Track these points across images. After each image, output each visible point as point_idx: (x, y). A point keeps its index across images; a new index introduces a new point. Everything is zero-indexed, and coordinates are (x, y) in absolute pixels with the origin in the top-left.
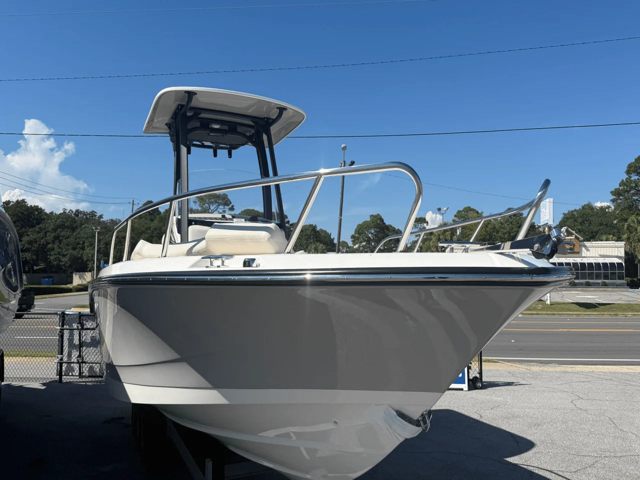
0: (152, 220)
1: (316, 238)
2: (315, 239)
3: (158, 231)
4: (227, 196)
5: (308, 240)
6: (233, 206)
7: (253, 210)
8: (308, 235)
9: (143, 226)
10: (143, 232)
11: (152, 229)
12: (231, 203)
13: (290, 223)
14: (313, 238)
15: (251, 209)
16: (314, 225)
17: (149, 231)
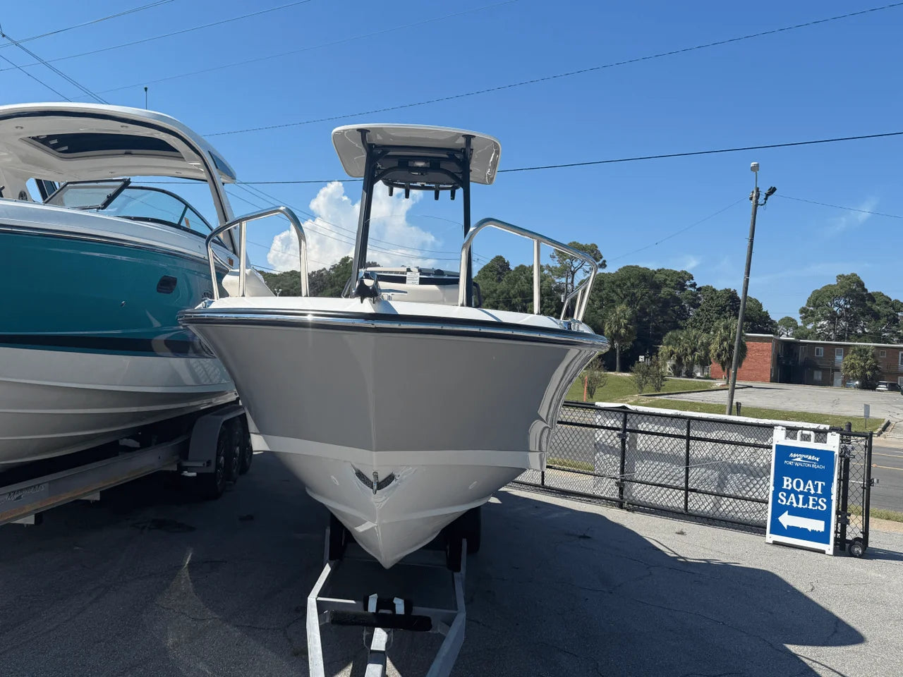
0: (499, 280)
1: (733, 310)
2: (733, 313)
3: (505, 295)
4: (597, 247)
5: (720, 314)
6: (605, 261)
7: (637, 267)
8: (721, 306)
9: (488, 289)
10: (488, 296)
11: (497, 292)
12: (601, 258)
13: (697, 287)
14: (729, 311)
15: (634, 264)
16: (732, 290)
17: (494, 295)
